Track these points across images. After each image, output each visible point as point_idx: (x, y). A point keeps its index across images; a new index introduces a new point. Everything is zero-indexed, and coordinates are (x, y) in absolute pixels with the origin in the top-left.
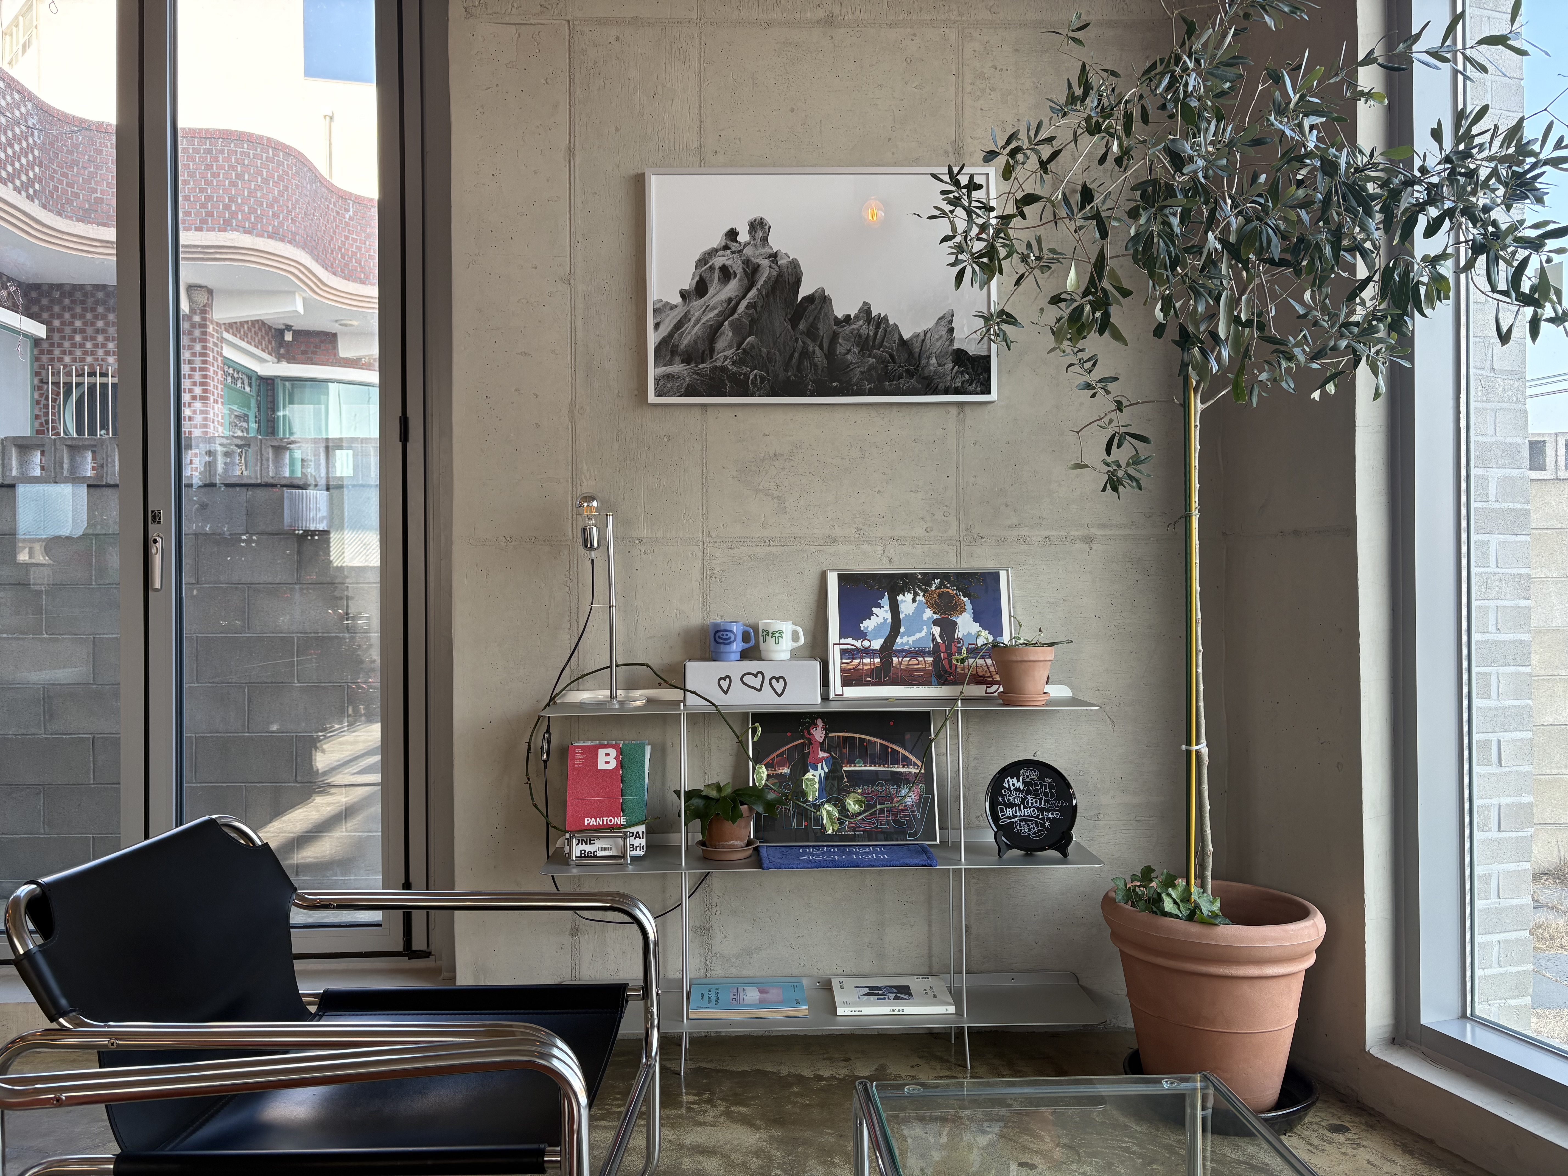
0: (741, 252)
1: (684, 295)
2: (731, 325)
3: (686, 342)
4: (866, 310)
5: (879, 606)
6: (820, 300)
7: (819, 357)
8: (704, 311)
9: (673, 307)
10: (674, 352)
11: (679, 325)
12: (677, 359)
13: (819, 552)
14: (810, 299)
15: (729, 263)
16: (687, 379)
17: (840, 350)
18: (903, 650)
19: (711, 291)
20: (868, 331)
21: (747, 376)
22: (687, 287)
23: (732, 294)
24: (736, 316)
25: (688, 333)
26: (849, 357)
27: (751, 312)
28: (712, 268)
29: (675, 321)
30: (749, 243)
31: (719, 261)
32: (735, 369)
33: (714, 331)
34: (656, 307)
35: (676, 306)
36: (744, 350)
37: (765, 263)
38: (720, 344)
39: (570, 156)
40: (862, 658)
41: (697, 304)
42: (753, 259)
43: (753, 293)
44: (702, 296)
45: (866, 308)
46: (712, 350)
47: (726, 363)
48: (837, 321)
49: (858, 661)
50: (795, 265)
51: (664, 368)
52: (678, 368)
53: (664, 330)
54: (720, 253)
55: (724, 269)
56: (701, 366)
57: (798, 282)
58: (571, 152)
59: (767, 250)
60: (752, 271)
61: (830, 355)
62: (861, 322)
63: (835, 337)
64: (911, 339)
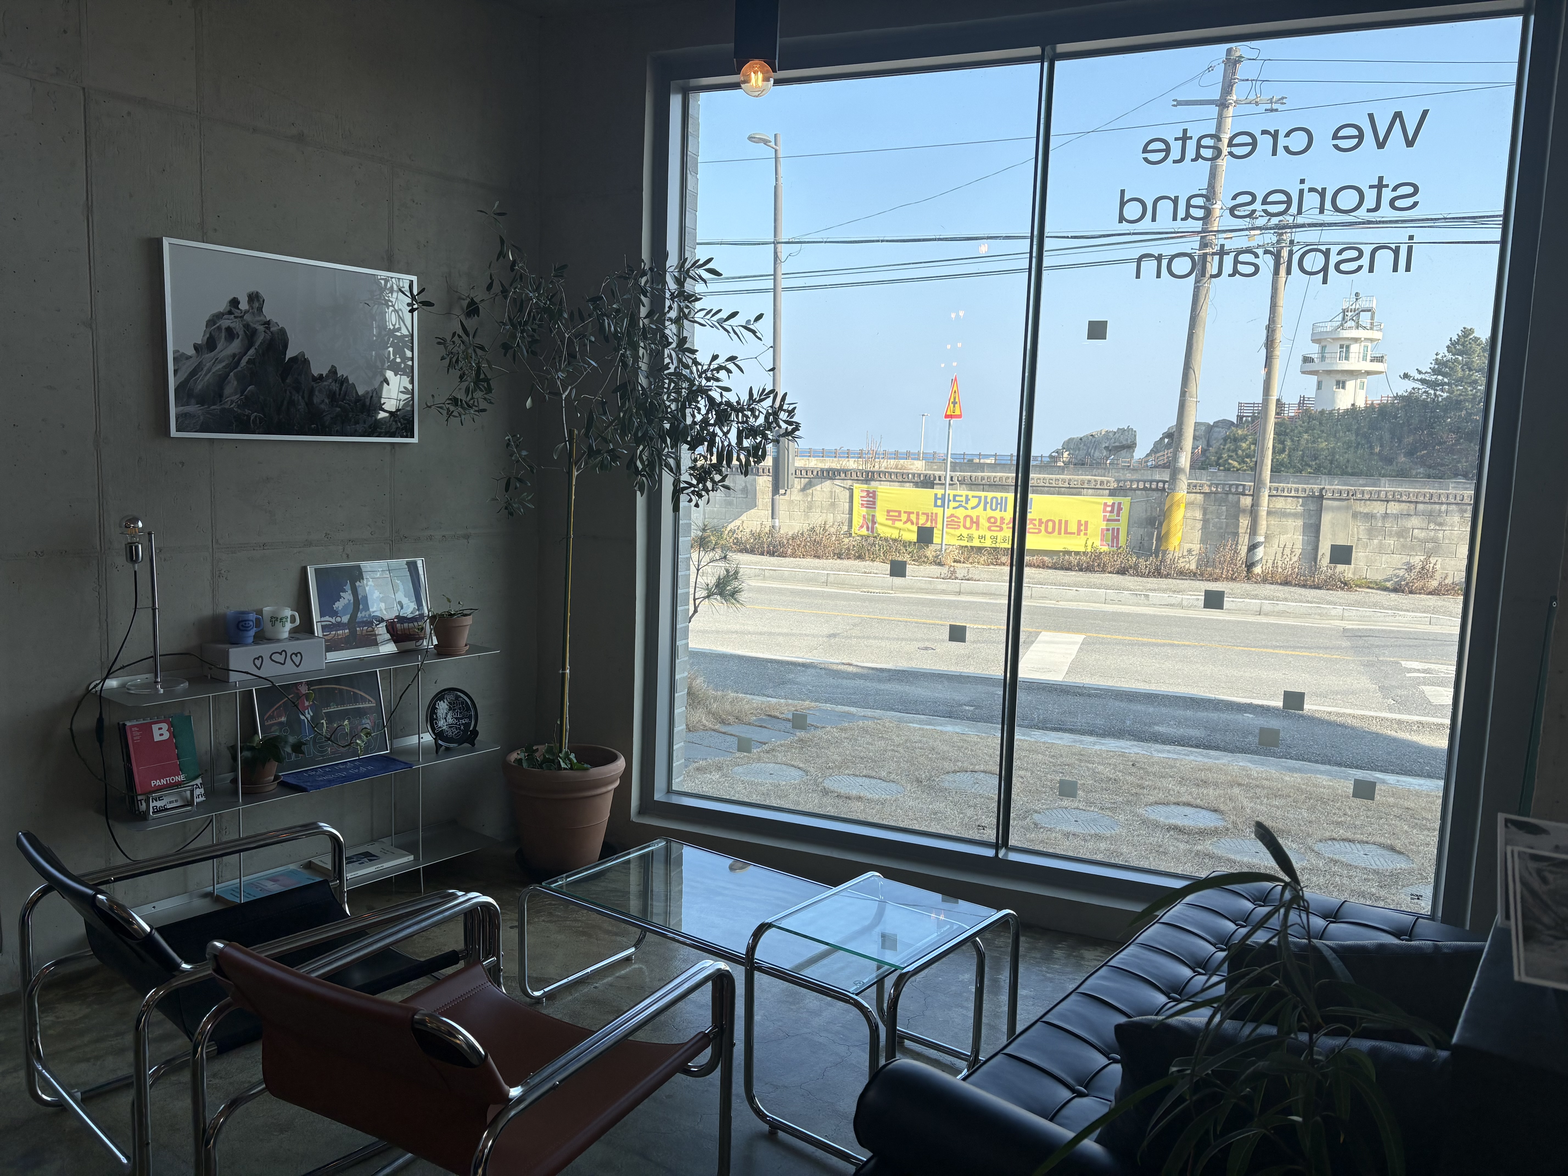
0: (242, 317)
1: (196, 347)
2: (236, 375)
3: (199, 387)
4: (333, 371)
5: (344, 591)
6: (301, 362)
7: (302, 406)
8: (214, 363)
9: (188, 358)
10: (190, 395)
11: (193, 373)
12: (193, 401)
13: (299, 552)
14: (294, 360)
15: (232, 325)
16: (202, 418)
17: (316, 400)
18: (363, 622)
19: (220, 346)
20: (335, 387)
21: (249, 417)
22: (200, 342)
23: (237, 351)
24: (239, 368)
25: (201, 380)
26: (323, 406)
27: (251, 366)
28: (219, 328)
29: (190, 369)
30: (248, 311)
31: (225, 323)
32: (239, 411)
33: (222, 379)
34: (176, 355)
35: (191, 357)
36: (246, 397)
37: (261, 328)
38: (228, 390)
39: (88, 211)
40: (337, 631)
41: (208, 356)
42: (251, 324)
43: (252, 351)
44: (212, 351)
45: (333, 370)
46: (221, 396)
47: (232, 406)
48: (315, 379)
49: (334, 633)
50: (283, 332)
51: (182, 408)
52: (193, 408)
53: (183, 375)
54: (225, 316)
55: (229, 330)
56: (213, 407)
57: (286, 347)
58: (89, 209)
59: (262, 318)
60: (251, 334)
61: (310, 403)
62: (330, 381)
63: (312, 392)
64: (363, 396)
